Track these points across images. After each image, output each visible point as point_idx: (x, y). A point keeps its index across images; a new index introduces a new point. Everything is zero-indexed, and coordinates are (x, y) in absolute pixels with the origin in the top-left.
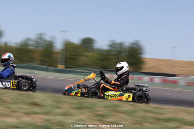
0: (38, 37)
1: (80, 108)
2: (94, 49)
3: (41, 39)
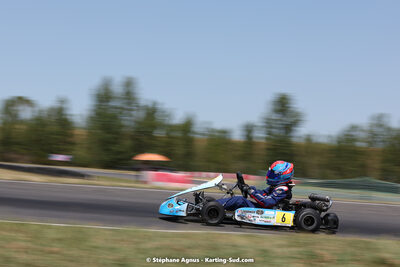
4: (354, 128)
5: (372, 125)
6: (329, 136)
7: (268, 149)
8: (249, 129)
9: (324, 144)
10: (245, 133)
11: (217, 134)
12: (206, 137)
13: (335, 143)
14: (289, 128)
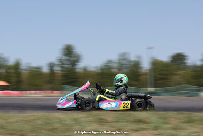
0: (121, 57)
2: (186, 66)
3: (125, 59)
4: (110, 61)
5: (120, 59)
6: (97, 67)
7: (63, 76)
8: (51, 66)
9: (94, 72)
10: (49, 68)
11: (34, 69)
12: (28, 72)
13: (100, 71)
14: (74, 63)
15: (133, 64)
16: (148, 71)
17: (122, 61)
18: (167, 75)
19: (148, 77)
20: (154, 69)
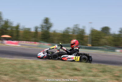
1: (104, 71)
4: (68, 28)
6: (61, 31)
7: (42, 34)
8: (36, 28)
9: (59, 33)
11: (27, 29)
12: (23, 30)
13: (62, 33)
14: (48, 28)
15: (80, 30)
16: (88, 35)
17: (75, 29)
18: (99, 38)
19: (88, 38)
20: (92, 34)
